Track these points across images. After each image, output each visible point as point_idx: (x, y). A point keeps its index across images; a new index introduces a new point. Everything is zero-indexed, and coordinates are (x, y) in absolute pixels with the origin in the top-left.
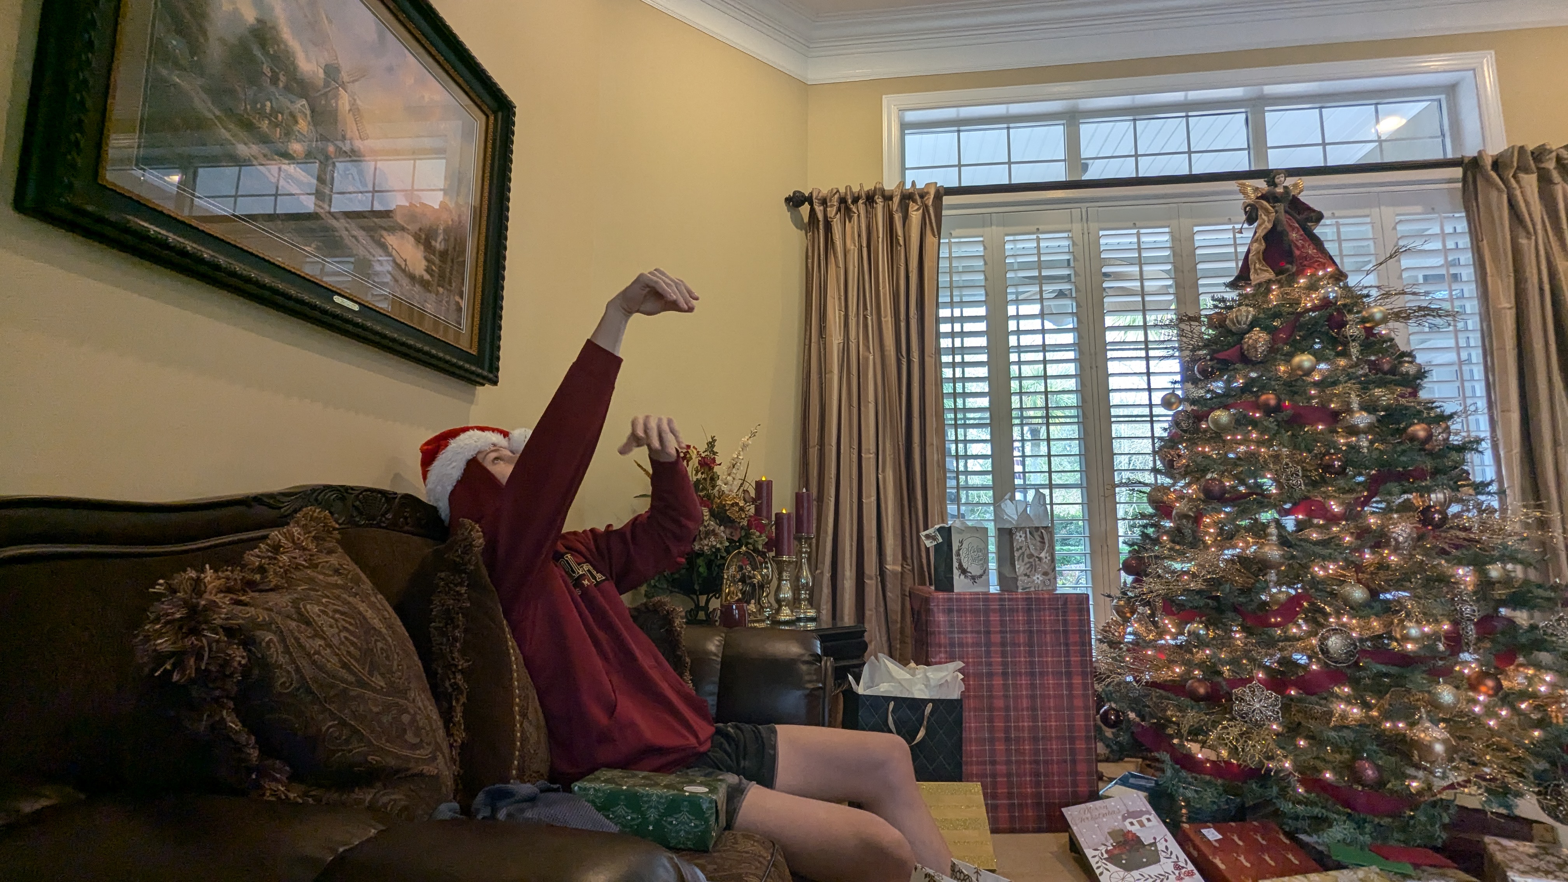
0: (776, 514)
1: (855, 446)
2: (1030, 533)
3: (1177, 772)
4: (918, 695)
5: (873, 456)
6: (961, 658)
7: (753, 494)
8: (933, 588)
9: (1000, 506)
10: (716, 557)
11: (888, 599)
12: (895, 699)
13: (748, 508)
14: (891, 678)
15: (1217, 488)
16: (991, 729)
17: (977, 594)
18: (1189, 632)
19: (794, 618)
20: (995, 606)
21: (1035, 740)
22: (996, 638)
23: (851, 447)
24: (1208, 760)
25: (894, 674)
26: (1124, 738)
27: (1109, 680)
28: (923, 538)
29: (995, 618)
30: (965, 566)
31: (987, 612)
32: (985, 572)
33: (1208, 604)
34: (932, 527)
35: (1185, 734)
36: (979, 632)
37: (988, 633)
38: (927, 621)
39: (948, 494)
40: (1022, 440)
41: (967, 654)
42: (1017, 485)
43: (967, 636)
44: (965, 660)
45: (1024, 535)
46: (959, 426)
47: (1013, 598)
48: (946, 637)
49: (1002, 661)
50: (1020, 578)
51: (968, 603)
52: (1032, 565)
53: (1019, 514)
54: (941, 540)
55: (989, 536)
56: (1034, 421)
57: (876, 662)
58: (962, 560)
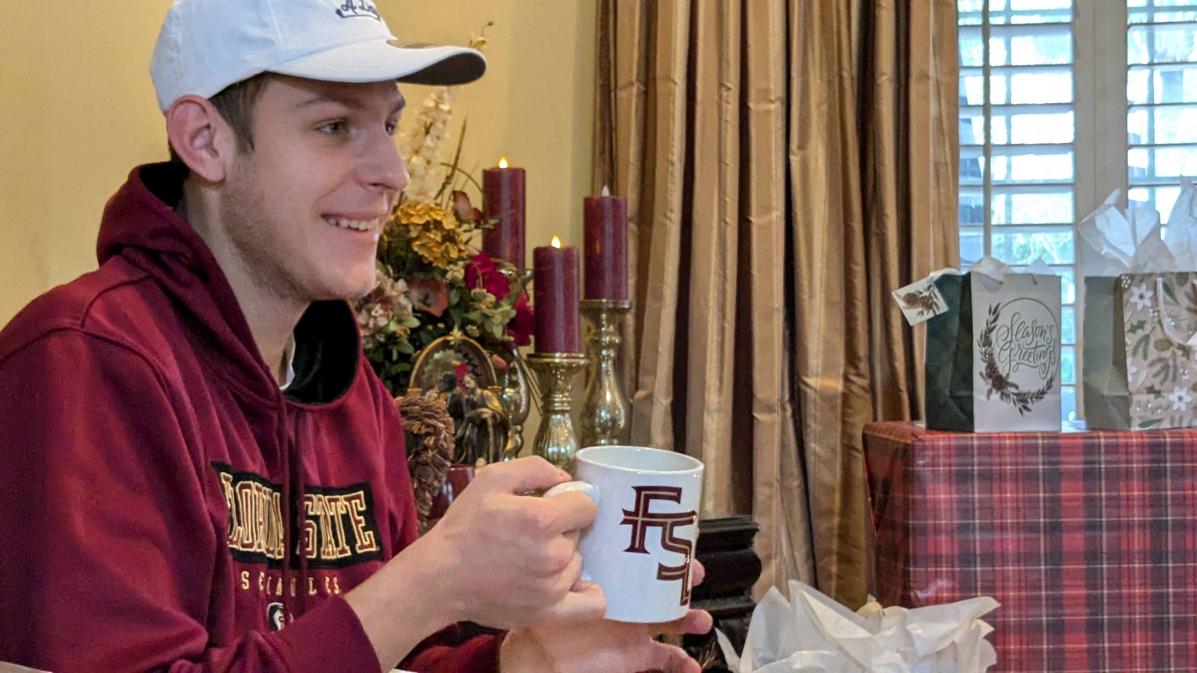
0: (538, 252)
2: (1167, 288)
6: (989, 589)
7: (477, 200)
8: (921, 425)
9: (1092, 222)
10: (388, 355)
13: (464, 237)
14: (821, 637)
17: (1032, 436)
20: (1074, 464)
22: (1075, 541)
28: (902, 304)
29: (1072, 492)
30: (1003, 369)
31: (1054, 479)
32: (1052, 383)
34: (922, 276)
36: (1034, 528)
38: (906, 501)
39: (961, 202)
40: (1151, 65)
41: (1005, 579)
42: (1134, 175)
43: (1005, 536)
44: (999, 594)
45: (1150, 294)
46: (992, 30)
47: (1118, 446)
48: (952, 541)
49: (1088, 597)
50: (1136, 398)
51: (1008, 459)
52: (1166, 368)
53: (1139, 242)
54: (943, 307)
55: (1063, 296)
56: (1179, 16)
57: (782, 599)
58: (996, 356)
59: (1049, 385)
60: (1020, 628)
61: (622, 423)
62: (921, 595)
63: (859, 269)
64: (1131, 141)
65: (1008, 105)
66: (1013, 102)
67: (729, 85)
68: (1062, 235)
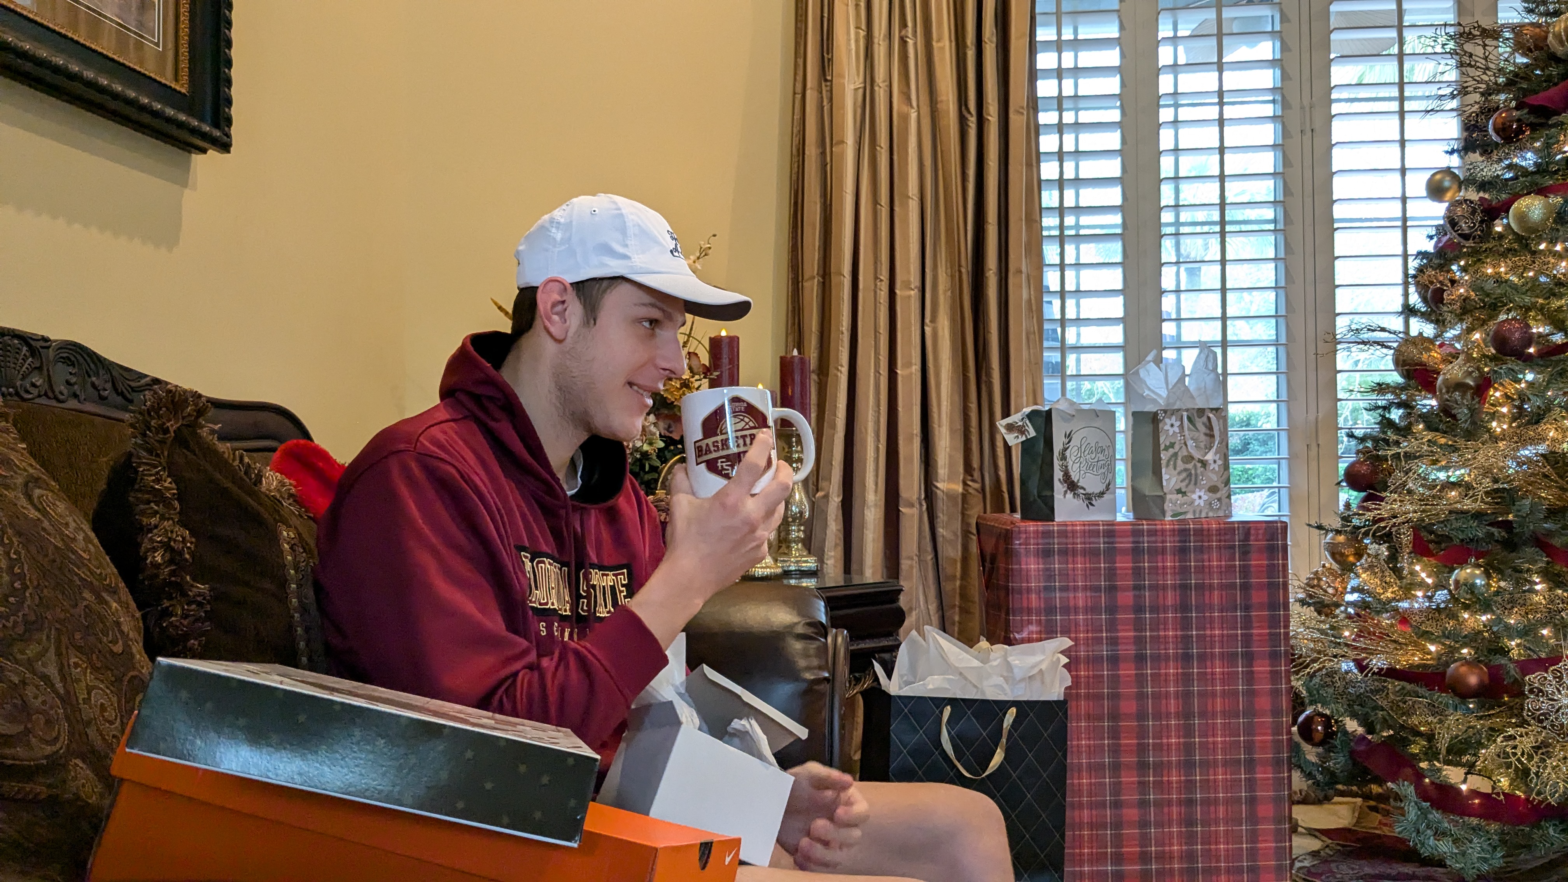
1: (884, 275)
2: (1189, 419)
3: (1424, 814)
4: (992, 694)
5: (914, 294)
6: (1065, 632)
7: (705, 358)
8: (1018, 516)
9: (1137, 373)
10: (642, 467)
11: (940, 540)
12: (952, 702)
14: (946, 666)
15: (1517, 335)
16: (1115, 750)
17: (1095, 524)
18: (1457, 582)
19: (779, 571)
20: (1125, 543)
21: (1188, 766)
22: (1126, 598)
23: (876, 278)
24: (1475, 793)
25: (952, 659)
26: (1338, 762)
27: (1316, 666)
28: (1003, 431)
29: (1124, 564)
30: (1075, 477)
31: (1111, 553)
32: (1109, 487)
33: (1493, 534)
34: (1017, 412)
35: (1444, 751)
36: (1097, 589)
37: (1112, 589)
38: (1007, 570)
39: (1045, 359)
40: (1178, 263)
41: (1077, 624)
42: (1167, 340)
43: (1077, 595)
44: (1073, 635)
45: (1178, 423)
46: (1066, 239)
47: (1156, 531)
48: (1040, 598)
49: (1135, 637)
50: (1168, 497)
51: (1079, 540)
52: (1190, 475)
53: (1170, 387)
54: (1032, 433)
55: (1117, 426)
56: (1198, 229)
57: (920, 639)
58: (1070, 468)
59: (1108, 488)
60: (1088, 660)
61: (807, 515)
62: (1017, 636)
63: (973, 406)
64: (1165, 317)
65: (1078, 291)
66: (1082, 289)
67: (882, 278)
68: (1117, 382)
